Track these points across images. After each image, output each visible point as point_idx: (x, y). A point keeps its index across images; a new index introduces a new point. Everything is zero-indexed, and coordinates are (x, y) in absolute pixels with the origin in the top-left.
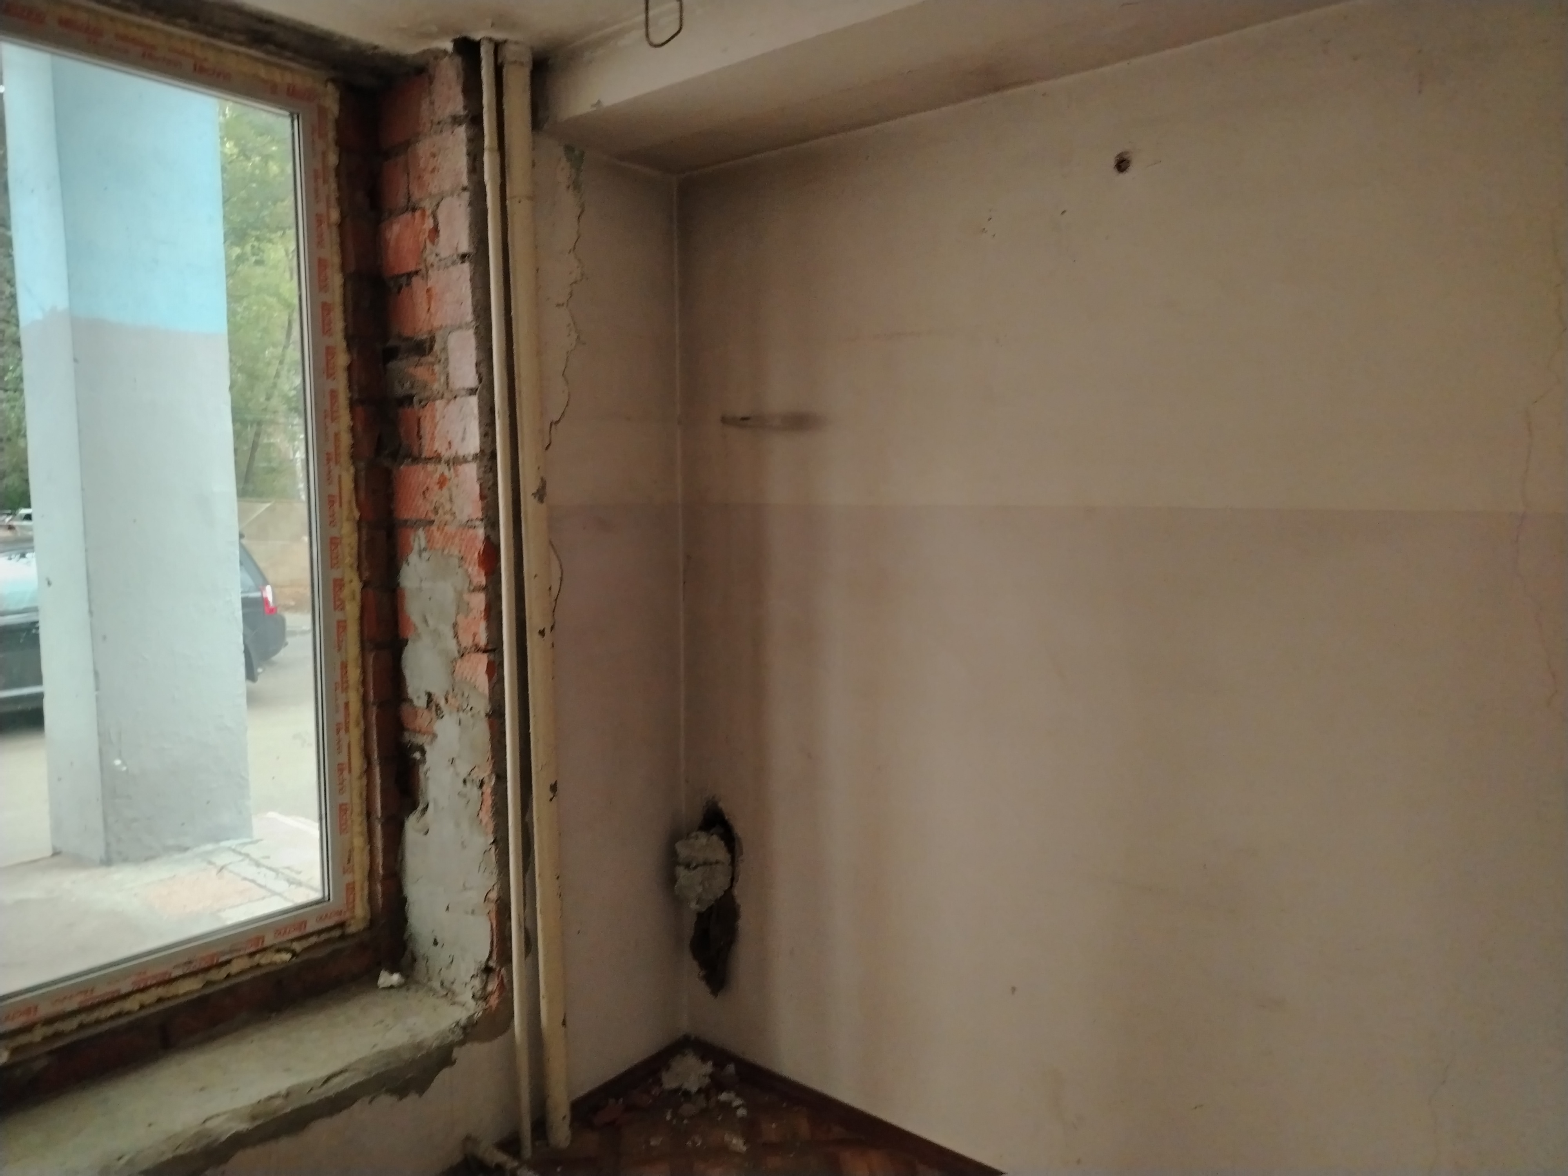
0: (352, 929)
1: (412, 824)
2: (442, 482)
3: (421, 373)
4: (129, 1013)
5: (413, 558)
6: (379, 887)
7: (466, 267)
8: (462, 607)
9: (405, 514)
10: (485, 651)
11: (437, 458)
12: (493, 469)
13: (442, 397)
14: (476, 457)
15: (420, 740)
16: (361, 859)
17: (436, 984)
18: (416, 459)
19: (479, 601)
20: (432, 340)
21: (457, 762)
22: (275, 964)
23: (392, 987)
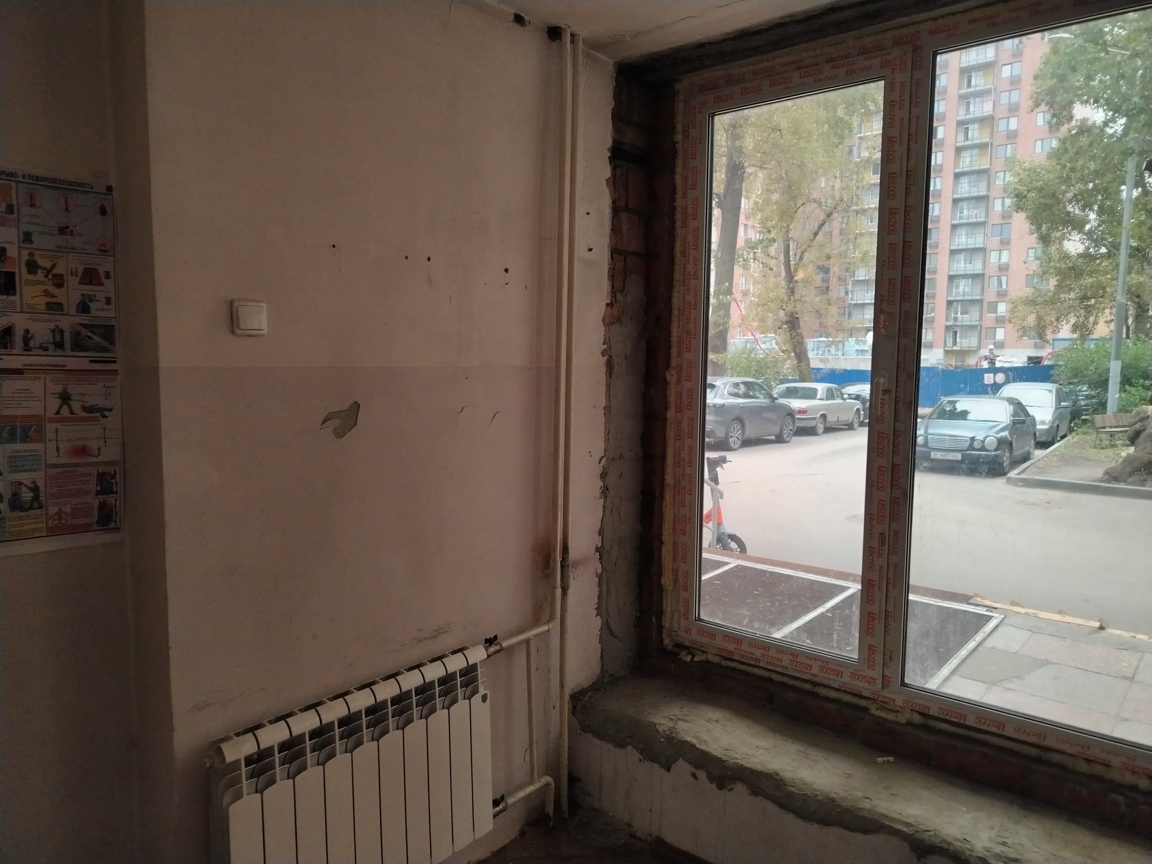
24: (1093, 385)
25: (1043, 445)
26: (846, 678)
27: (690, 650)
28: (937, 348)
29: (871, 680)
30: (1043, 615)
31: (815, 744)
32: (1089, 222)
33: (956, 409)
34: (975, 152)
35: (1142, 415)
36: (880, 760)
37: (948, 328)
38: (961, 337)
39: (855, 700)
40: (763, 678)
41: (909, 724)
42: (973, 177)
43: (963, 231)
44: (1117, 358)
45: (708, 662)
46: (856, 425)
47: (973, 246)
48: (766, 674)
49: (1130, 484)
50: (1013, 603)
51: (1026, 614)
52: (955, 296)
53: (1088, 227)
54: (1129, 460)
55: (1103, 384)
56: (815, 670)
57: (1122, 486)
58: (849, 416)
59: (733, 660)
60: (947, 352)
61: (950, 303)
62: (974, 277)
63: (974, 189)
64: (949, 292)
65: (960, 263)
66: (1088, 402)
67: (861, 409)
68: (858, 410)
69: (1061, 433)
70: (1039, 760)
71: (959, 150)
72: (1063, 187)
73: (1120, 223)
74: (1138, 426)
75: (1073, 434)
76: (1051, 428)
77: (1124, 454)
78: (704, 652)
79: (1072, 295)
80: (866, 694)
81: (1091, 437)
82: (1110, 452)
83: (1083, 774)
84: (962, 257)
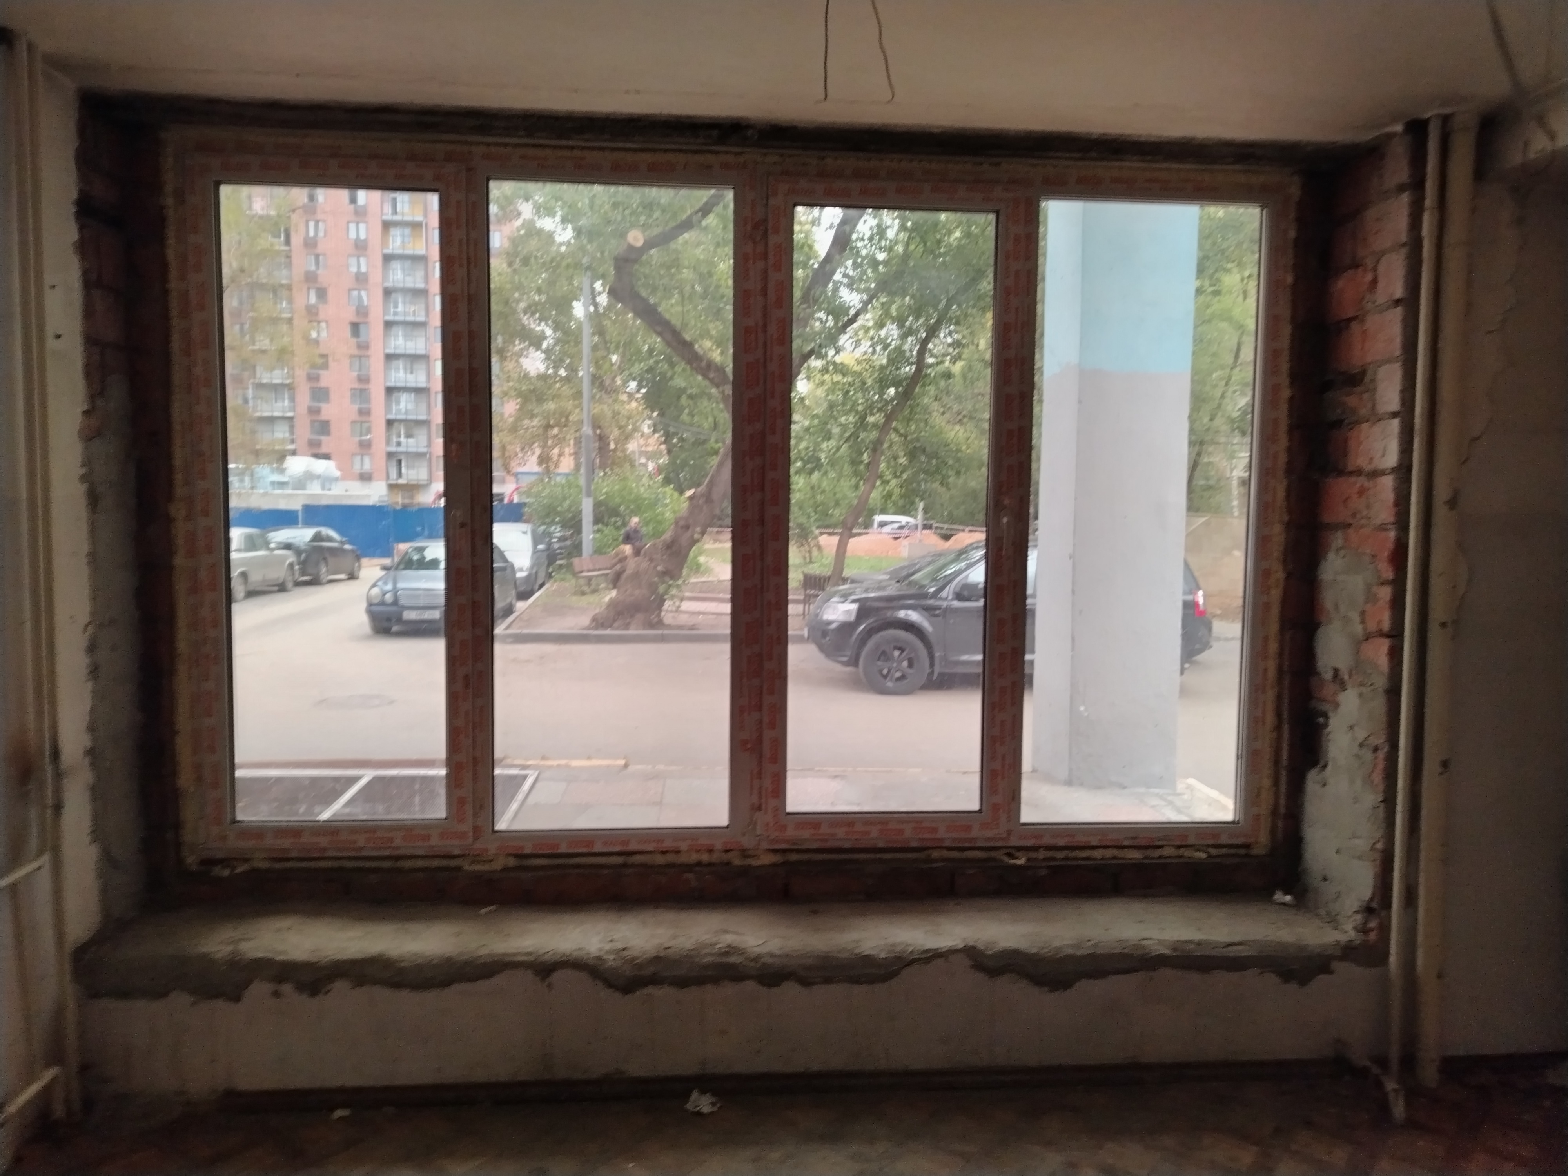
0: (1256, 851)
1: (1312, 777)
2: (1362, 492)
3: (1352, 401)
4: (1095, 859)
5: (1331, 555)
6: (1280, 824)
7: (1399, 311)
8: (1371, 597)
9: (1327, 518)
10: (1388, 636)
11: (1359, 472)
12: (1408, 481)
13: (1367, 421)
14: (1394, 470)
15: (1324, 707)
16: (1267, 797)
17: (1323, 912)
18: (1341, 472)
19: (1385, 593)
20: (1363, 373)
21: (1356, 728)
22: (1194, 858)
23: (1284, 904)
24: (564, 525)
25: (524, 596)
26: (435, 841)
27: (224, 862)
28: (377, 480)
29: (462, 835)
30: (575, 763)
31: (411, 918)
32: (545, 338)
33: (424, 558)
34: (407, 231)
35: (620, 556)
36: (483, 911)
37: (390, 455)
38: (408, 467)
39: (445, 863)
40: (332, 869)
41: (505, 869)
42: (408, 264)
43: (399, 331)
44: (589, 495)
45: (255, 870)
46: (290, 585)
47: (412, 352)
48: (335, 864)
49: (618, 628)
50: (544, 758)
51: (558, 766)
52: (396, 414)
53: (544, 345)
54: (612, 604)
55: (574, 524)
56: (397, 842)
57: (608, 632)
58: (279, 574)
59: (288, 859)
60: (392, 487)
61: (390, 423)
62: (418, 391)
63: (408, 279)
64: (388, 409)
65: (399, 372)
66: (563, 544)
67: (295, 563)
68: (291, 565)
69: (539, 582)
70: (625, 865)
71: (387, 226)
72: (517, 295)
73: (578, 343)
74: (618, 567)
75: (552, 581)
76: (529, 576)
77: (607, 599)
78: (246, 860)
79: (536, 422)
80: (457, 852)
81: (571, 583)
82: (591, 598)
83: (660, 866)
84: (401, 364)
